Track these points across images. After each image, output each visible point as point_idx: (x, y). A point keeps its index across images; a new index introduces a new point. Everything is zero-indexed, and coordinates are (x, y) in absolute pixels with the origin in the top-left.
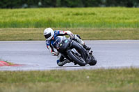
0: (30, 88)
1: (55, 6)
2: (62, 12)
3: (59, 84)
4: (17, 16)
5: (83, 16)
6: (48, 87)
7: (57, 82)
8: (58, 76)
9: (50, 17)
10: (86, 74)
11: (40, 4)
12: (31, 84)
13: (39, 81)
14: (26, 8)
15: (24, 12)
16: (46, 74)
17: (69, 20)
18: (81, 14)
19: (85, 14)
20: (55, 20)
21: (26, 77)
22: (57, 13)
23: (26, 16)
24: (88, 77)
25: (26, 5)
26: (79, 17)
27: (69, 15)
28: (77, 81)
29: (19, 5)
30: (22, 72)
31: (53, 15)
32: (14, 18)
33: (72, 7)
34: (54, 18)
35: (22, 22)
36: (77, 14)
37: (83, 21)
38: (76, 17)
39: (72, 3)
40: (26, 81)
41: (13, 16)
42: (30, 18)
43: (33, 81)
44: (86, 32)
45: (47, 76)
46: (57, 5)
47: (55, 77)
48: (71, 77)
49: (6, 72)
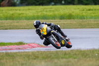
0: (55, 63)
1: (74, 4)
2: (78, 8)
3: (76, 60)
4: (46, 11)
5: (94, 11)
6: (68, 62)
7: (75, 58)
8: (76, 54)
9: (70, 12)
10: (95, 52)
11: (63, 2)
12: (56, 61)
13: (62, 58)
14: (53, 5)
15: (51, 8)
16: (67, 53)
17: (84, 14)
18: (92, 10)
19: (95, 10)
20: (74, 14)
21: (53, 55)
22: (75, 9)
23: (53, 11)
24: (97, 55)
25: (53, 3)
26: (91, 11)
27: (84, 10)
28: (89, 57)
29: (48, 3)
30: (50, 51)
31: (73, 11)
32: (44, 12)
33: (86, 4)
34: (73, 12)
35: (50, 15)
36: (89, 10)
37: (93, 15)
38: (89, 12)
39: (86, 2)
40: (53, 58)
41: (43, 11)
42: (56, 13)
43: (58, 58)
44: (95, 22)
45: (67, 54)
46: (75, 3)
47: (74, 55)
48: (85, 54)
49: (38, 52)
